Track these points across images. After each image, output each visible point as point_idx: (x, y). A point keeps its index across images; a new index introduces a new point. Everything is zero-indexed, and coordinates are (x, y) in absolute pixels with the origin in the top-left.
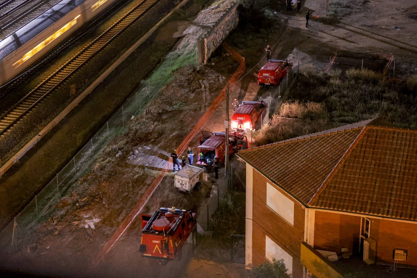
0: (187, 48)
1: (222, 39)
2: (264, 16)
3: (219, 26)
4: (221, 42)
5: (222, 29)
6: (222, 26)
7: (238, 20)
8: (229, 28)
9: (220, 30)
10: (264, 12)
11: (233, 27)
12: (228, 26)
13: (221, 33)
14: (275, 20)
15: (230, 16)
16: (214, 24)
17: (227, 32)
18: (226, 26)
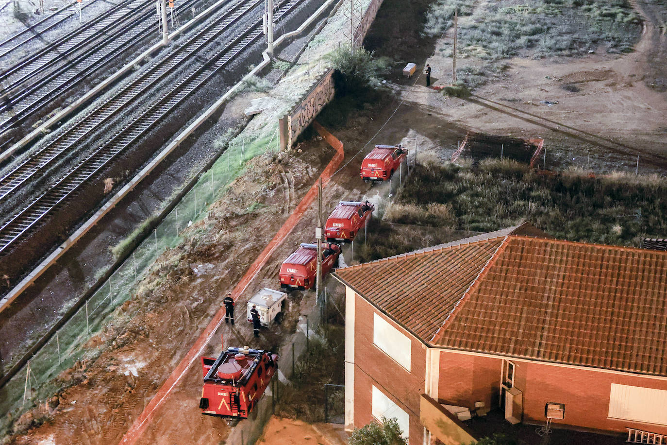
0: (264, 129)
1: (311, 117)
2: (369, 86)
3: (308, 99)
4: (310, 121)
5: (312, 103)
6: (312, 100)
7: (333, 91)
8: (320, 102)
9: (309, 105)
10: (368, 81)
11: (326, 100)
12: (320, 99)
13: (311, 109)
14: (385, 92)
15: (322, 86)
16: (301, 97)
17: (319, 108)
18: (317, 99)
